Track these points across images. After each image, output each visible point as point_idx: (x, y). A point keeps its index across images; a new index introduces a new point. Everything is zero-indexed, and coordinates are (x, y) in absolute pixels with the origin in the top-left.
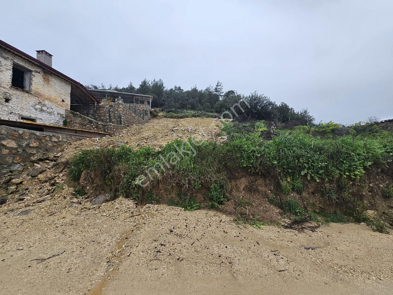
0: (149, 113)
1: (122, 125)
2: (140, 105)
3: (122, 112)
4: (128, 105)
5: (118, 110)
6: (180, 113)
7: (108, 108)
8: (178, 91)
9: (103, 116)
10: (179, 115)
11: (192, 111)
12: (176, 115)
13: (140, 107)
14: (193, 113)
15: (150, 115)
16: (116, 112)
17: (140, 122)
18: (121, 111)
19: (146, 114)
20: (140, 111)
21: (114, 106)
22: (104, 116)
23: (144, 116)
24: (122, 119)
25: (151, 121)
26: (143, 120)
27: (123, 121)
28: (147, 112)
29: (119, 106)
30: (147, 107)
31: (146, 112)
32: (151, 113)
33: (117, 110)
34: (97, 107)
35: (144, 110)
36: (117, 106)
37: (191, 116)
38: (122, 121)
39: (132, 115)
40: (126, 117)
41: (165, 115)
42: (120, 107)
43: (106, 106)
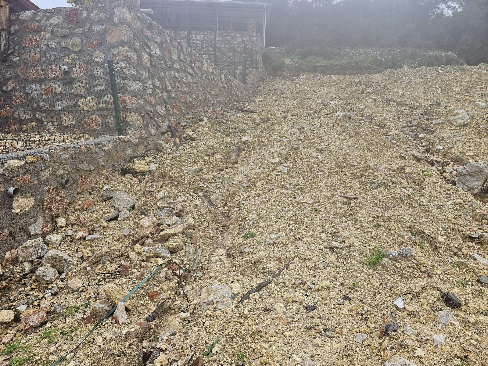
0: (259, 58)
1: (131, 136)
2: (232, 35)
3: (131, 54)
4: (199, 37)
5: (110, 39)
6: (337, 57)
7: (60, 32)
8: (320, 5)
9: (35, 81)
10: (335, 62)
11: (369, 50)
12: (325, 63)
13: (235, 42)
14: (373, 53)
15: (262, 66)
16: (99, 56)
17: (233, 96)
18: (123, 44)
19: (253, 64)
20: (234, 56)
21: (88, 18)
22: (41, 81)
23: (247, 71)
24: (128, 98)
25: (269, 86)
26: (245, 83)
27: (137, 110)
28: (254, 58)
29: (113, 14)
30: (254, 38)
31: (252, 58)
32: (266, 59)
33: (101, 42)
34: (13, 29)
35: (245, 48)
36: (103, 15)
37: (370, 62)
38: (129, 106)
39: (201, 69)
40: (160, 79)
41: (297, 65)
42: (116, 19)
43: (51, 21)
